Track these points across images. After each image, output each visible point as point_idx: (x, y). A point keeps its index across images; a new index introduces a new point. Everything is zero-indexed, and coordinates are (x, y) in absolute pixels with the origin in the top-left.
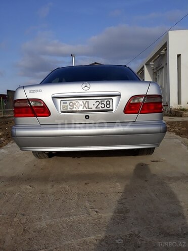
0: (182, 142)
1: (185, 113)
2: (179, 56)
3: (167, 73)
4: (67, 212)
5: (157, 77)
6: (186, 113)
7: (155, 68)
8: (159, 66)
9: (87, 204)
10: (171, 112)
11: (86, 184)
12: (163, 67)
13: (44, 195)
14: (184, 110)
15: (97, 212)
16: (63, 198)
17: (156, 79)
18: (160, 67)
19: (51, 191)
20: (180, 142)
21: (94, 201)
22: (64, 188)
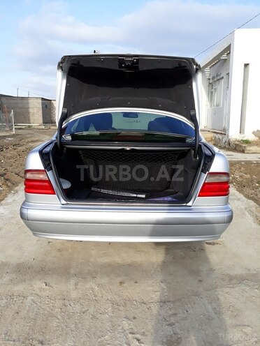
0: (246, 208)
1: (248, 148)
2: (246, 65)
3: (228, 87)
4: (100, 340)
5: (213, 90)
6: (251, 148)
7: (211, 77)
8: (217, 75)
9: (126, 324)
10: (229, 144)
11: (121, 283)
12: (223, 78)
13: (67, 303)
14: (247, 142)
15: (138, 340)
16: (92, 310)
17: (212, 92)
18: (219, 78)
19: (74, 295)
20: (243, 207)
21: (134, 318)
22: (92, 289)
